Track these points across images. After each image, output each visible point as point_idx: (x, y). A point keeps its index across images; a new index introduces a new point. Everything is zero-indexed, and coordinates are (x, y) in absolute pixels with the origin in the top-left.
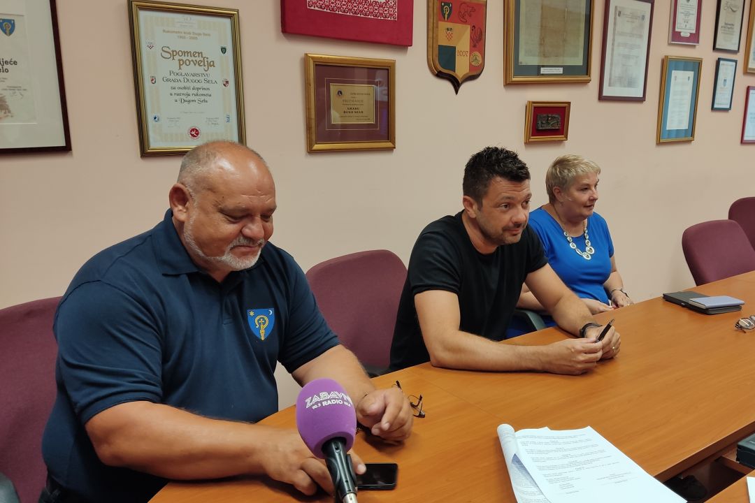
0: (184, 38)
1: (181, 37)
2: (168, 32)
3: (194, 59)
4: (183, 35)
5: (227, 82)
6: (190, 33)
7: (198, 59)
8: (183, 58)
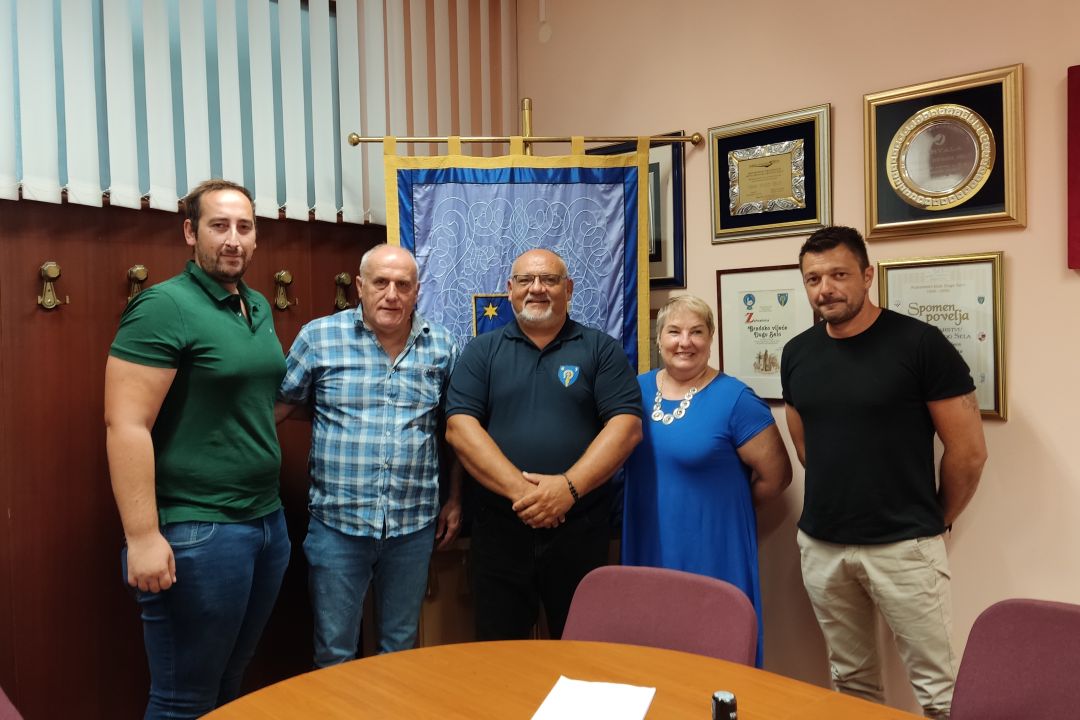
0: (935, 291)
1: (931, 291)
2: (917, 287)
3: (944, 313)
4: (933, 289)
5: (984, 336)
6: (941, 286)
7: (949, 313)
8: (931, 312)
